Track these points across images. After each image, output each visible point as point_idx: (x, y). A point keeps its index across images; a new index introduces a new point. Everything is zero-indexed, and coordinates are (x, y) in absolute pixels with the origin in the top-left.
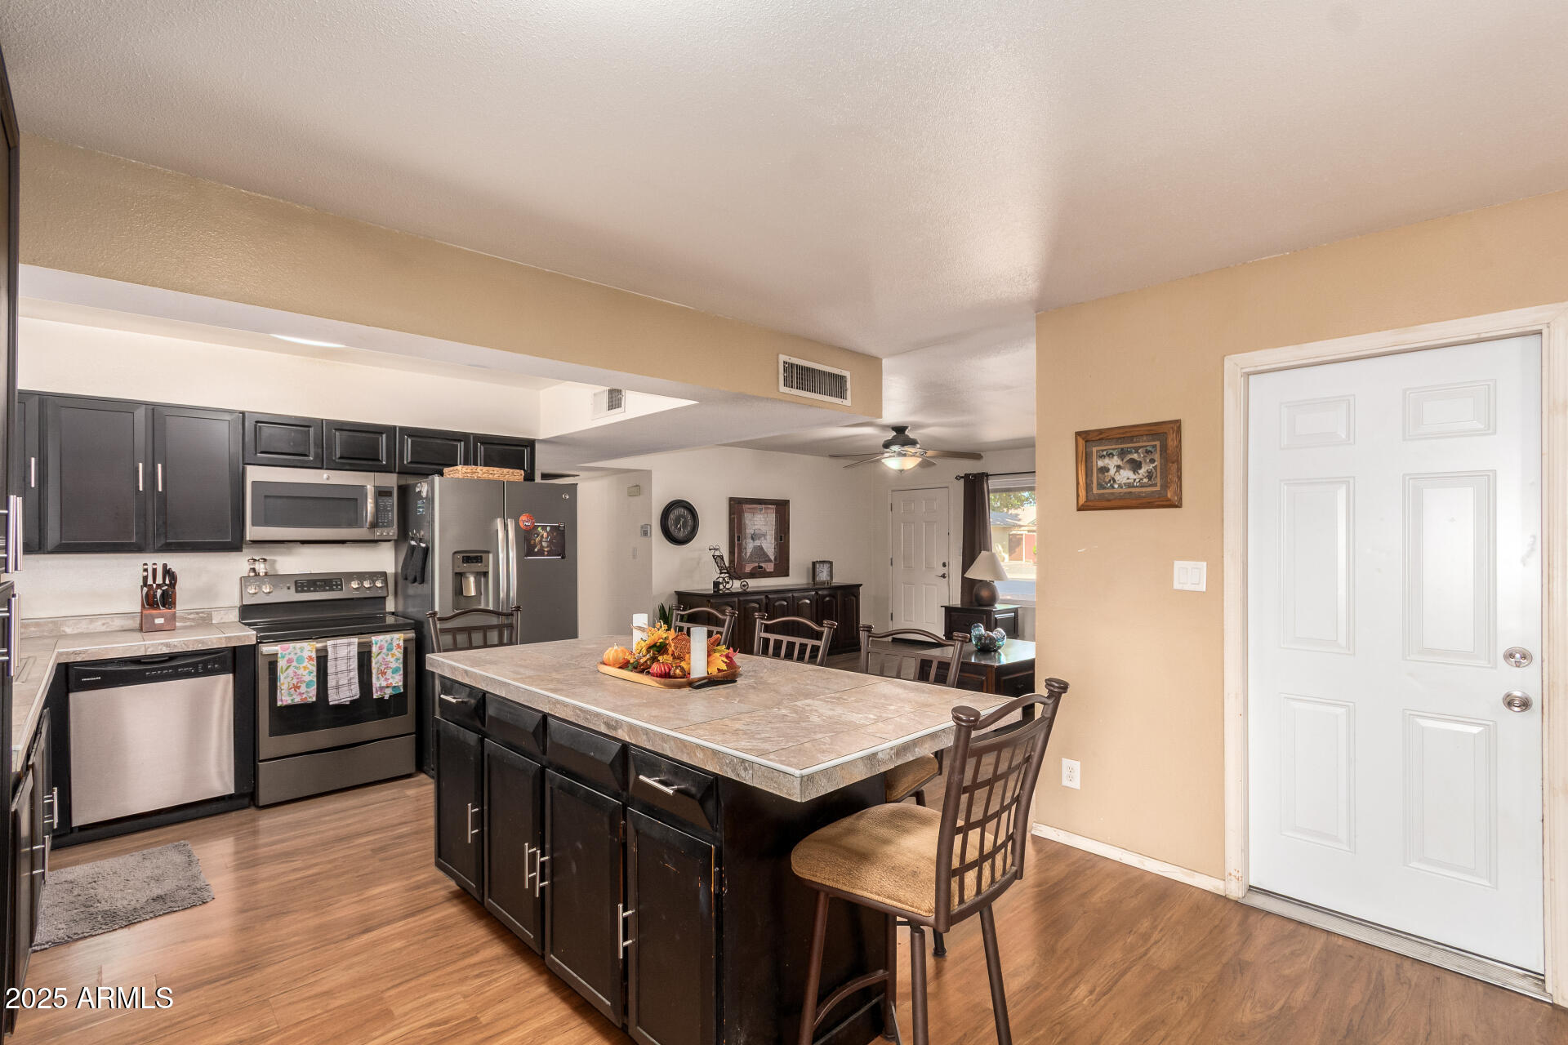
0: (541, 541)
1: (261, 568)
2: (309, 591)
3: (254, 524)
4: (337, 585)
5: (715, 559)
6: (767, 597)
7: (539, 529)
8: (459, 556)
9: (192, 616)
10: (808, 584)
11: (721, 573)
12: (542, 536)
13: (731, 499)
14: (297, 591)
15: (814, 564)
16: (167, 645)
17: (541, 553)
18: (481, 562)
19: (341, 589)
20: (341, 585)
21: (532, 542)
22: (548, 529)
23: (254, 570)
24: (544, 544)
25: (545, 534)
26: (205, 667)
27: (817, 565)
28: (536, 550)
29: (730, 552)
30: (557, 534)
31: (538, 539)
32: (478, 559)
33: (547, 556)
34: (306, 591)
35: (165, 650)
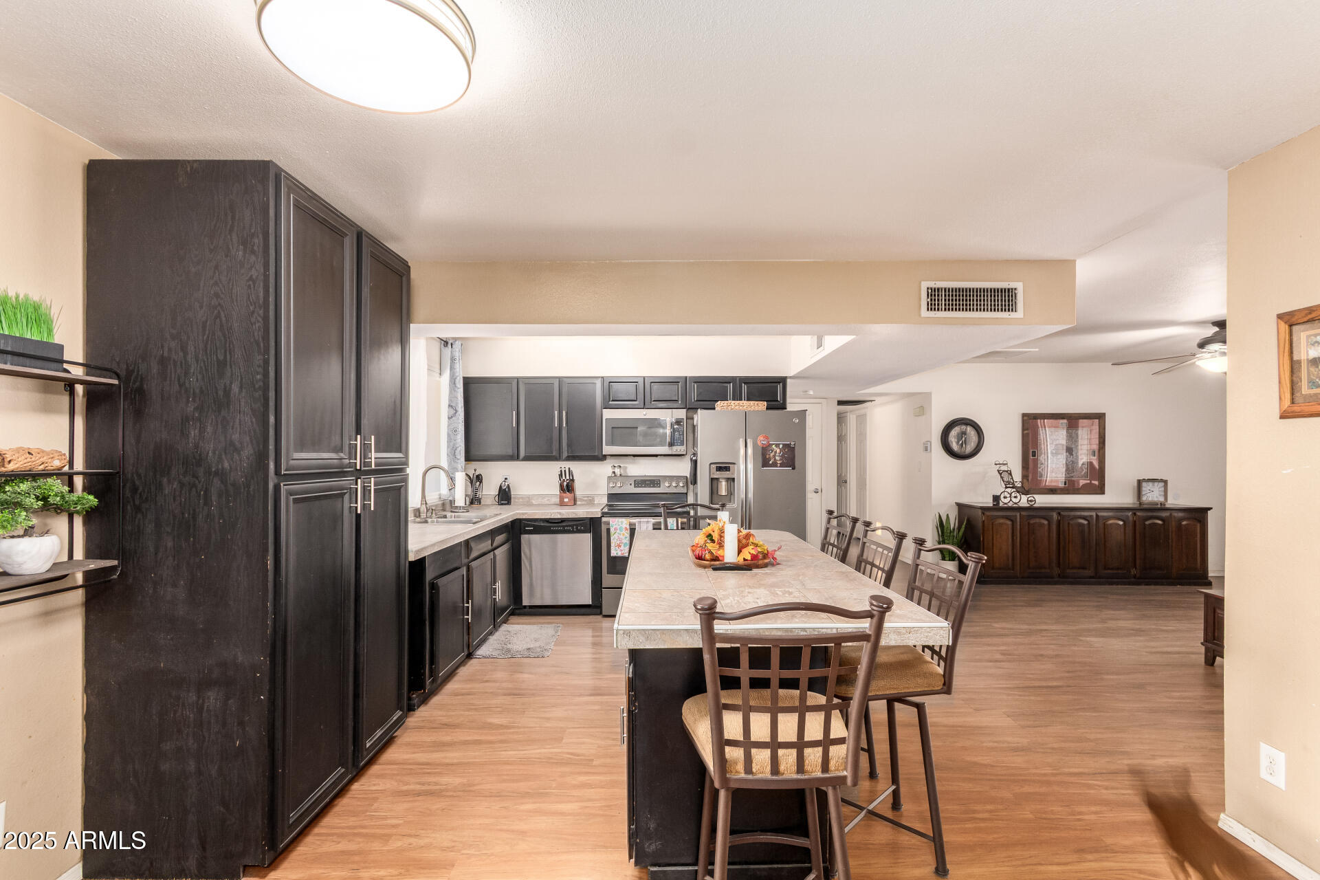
0: (774, 456)
1: (617, 471)
2: (641, 487)
3: (606, 445)
4: (657, 484)
5: (1001, 474)
6: (1059, 514)
7: (774, 446)
8: (714, 466)
9: (585, 499)
10: (1134, 504)
11: (1006, 488)
12: (776, 452)
13: (1024, 415)
14: (635, 487)
15: (1140, 482)
16: (560, 513)
17: (775, 465)
18: (729, 471)
19: (660, 487)
20: (660, 484)
21: (767, 457)
22: (781, 446)
23: (614, 472)
24: (777, 458)
25: (778, 451)
26: (577, 528)
27: (1144, 484)
28: (771, 462)
29: (1023, 467)
30: (788, 450)
31: (772, 455)
32: (727, 469)
33: (780, 467)
34: (639, 487)
35: (559, 517)
